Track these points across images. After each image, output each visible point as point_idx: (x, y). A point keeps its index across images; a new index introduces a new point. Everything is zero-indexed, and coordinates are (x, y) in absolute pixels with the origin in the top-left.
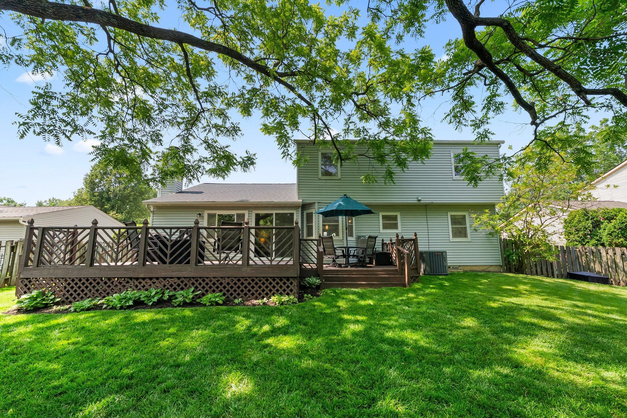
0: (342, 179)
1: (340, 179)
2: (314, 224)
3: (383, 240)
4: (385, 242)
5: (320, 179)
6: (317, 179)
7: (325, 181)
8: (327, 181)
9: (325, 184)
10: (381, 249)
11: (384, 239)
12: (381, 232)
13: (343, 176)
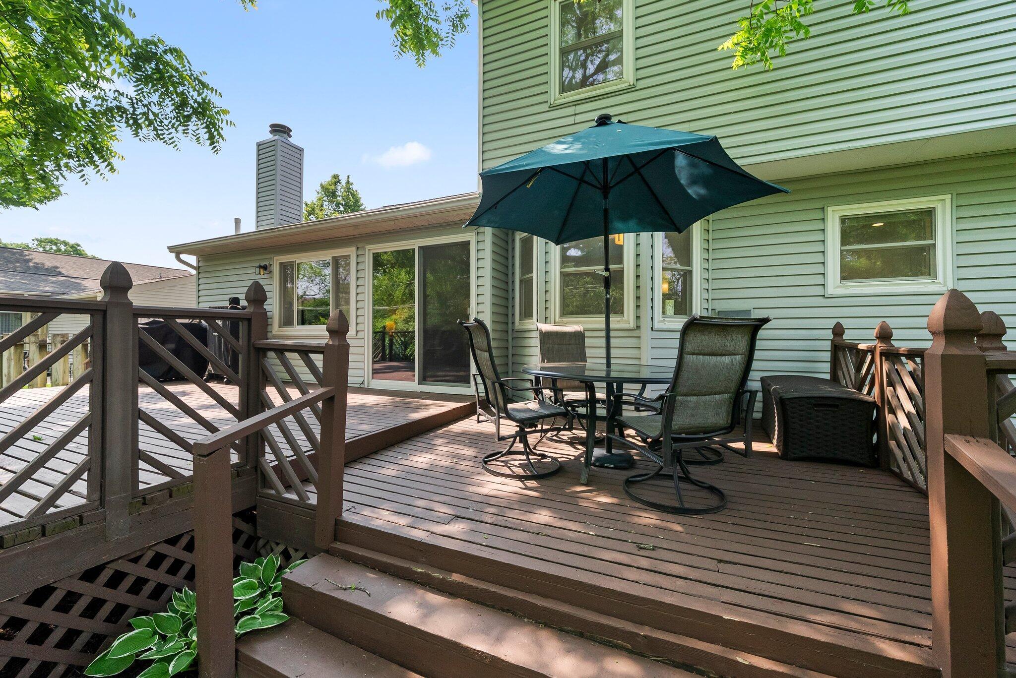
0: (641, 84)
1: (631, 89)
2: (535, 274)
3: (838, 331)
4: (848, 336)
5: (554, 107)
6: (545, 107)
7: (570, 110)
8: (580, 108)
9: (571, 120)
10: (827, 367)
11: (845, 323)
12: (831, 290)
13: (642, 73)
